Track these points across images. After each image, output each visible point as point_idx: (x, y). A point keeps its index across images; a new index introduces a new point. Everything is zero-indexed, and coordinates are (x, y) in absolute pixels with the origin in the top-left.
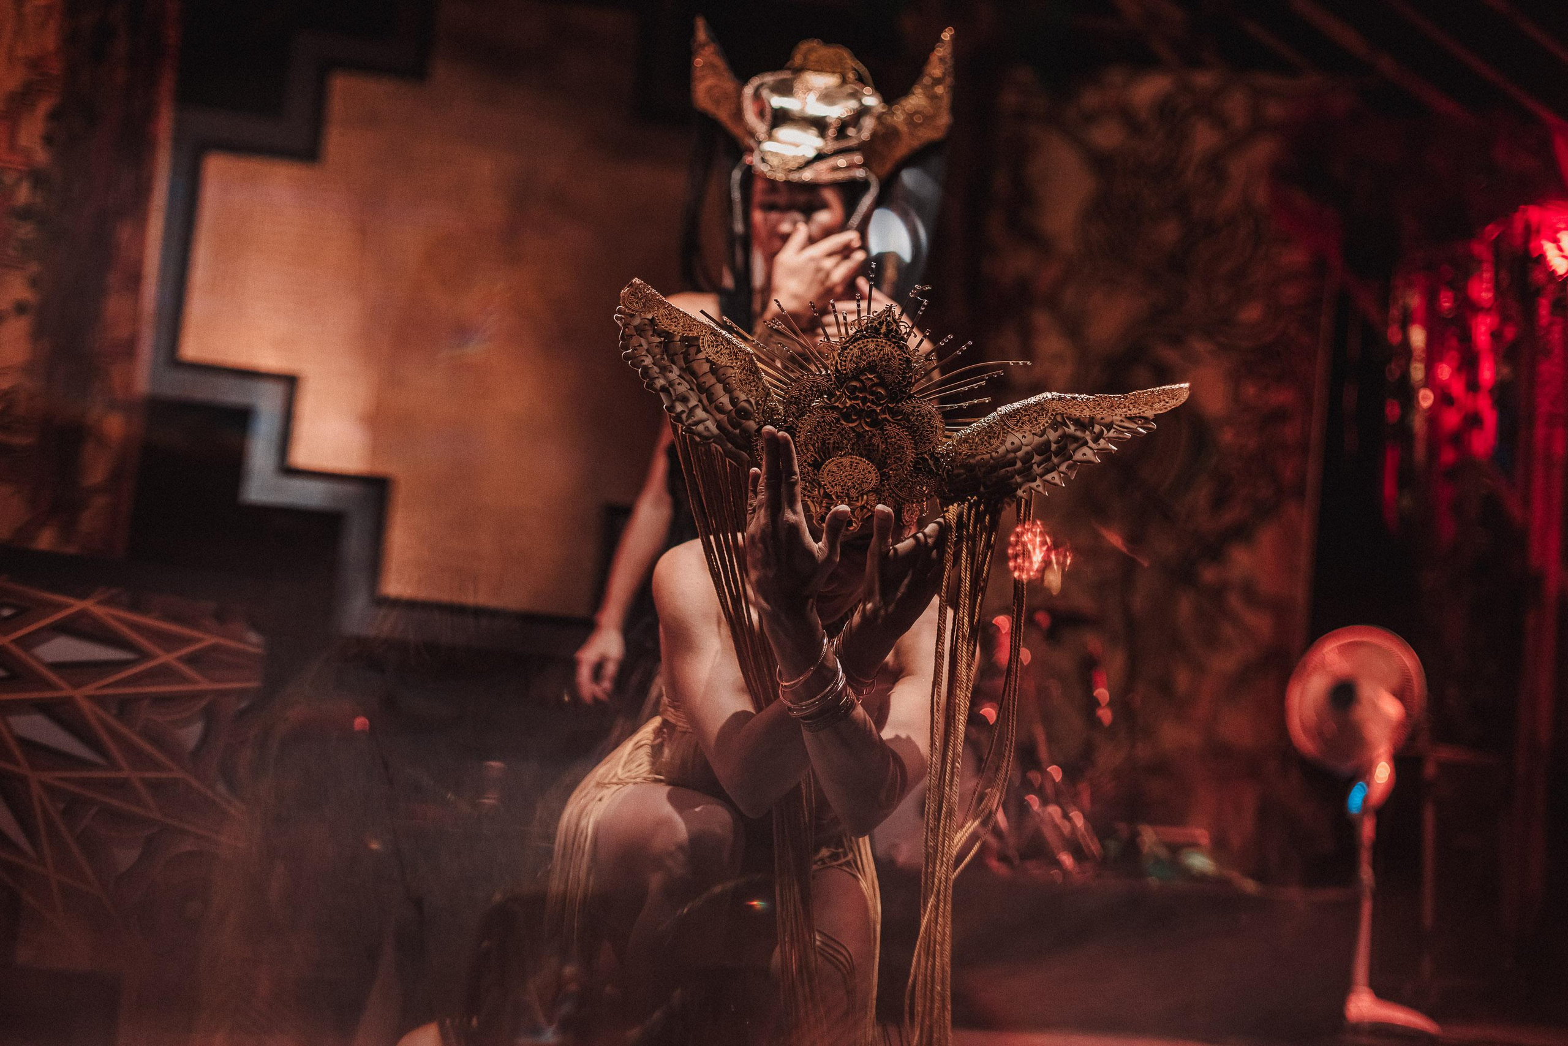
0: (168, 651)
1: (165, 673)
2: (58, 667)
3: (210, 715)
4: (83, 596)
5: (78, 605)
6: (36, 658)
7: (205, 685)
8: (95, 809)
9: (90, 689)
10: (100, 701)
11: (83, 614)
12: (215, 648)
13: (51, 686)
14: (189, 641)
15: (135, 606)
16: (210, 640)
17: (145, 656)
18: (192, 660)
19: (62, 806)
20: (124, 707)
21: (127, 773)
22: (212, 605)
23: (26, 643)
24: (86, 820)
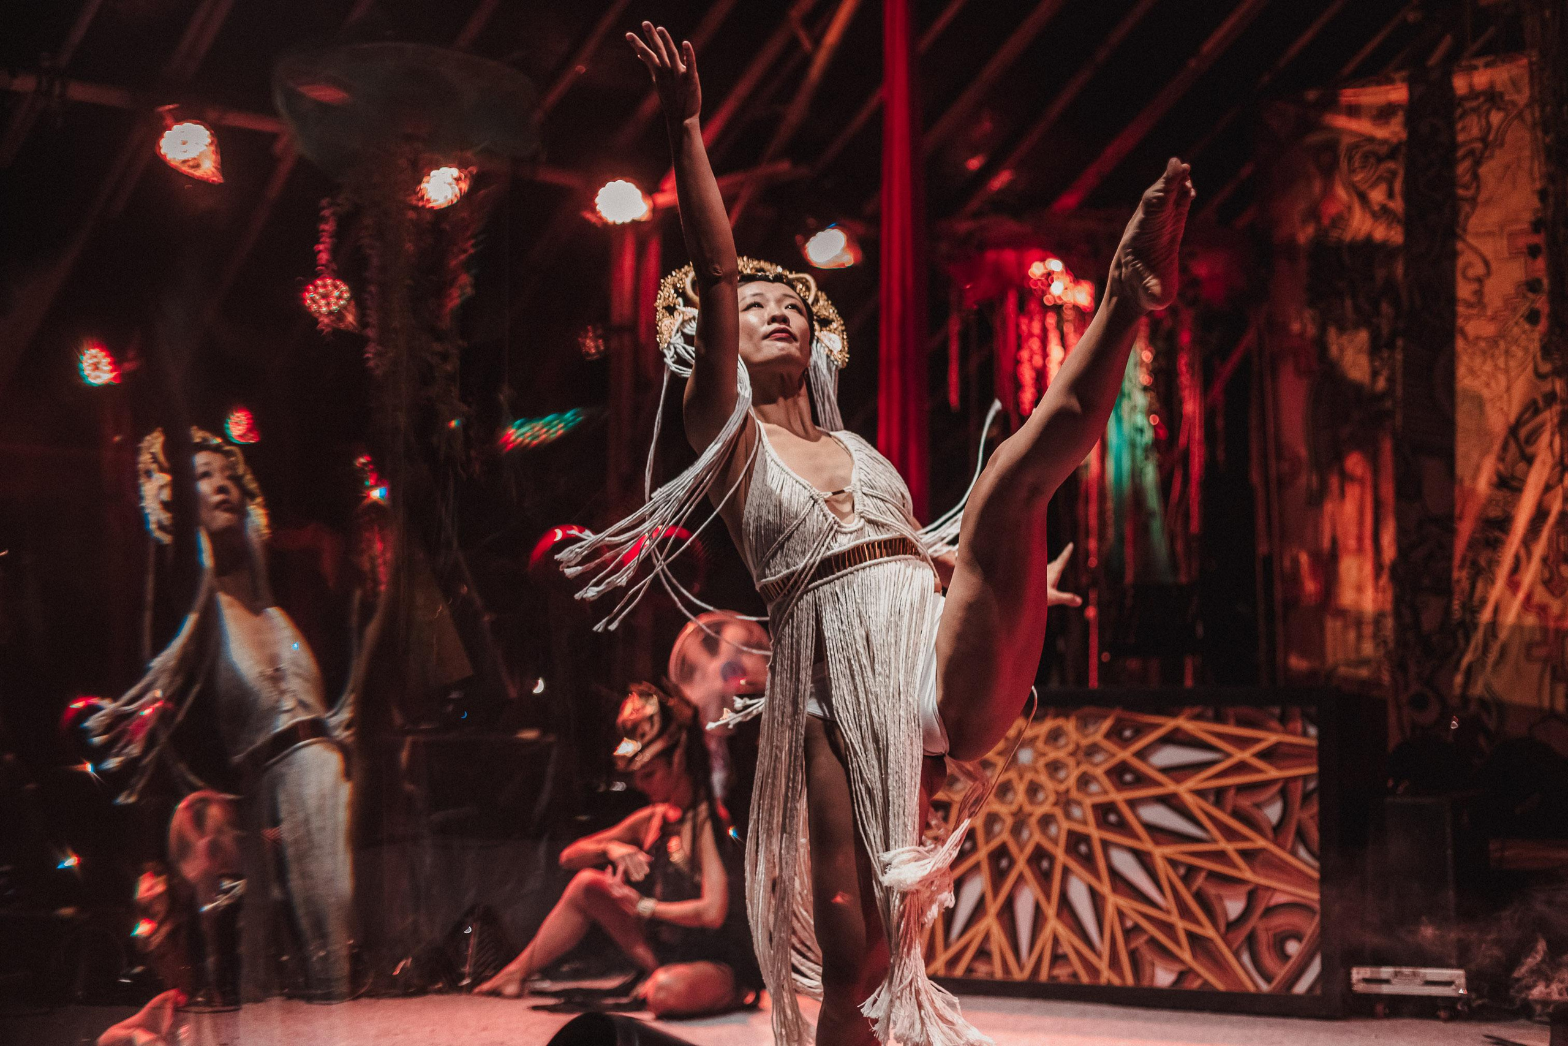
0: (1243, 750)
1: (1241, 767)
2: (1166, 770)
3: (1284, 794)
4: (1174, 715)
5: (1170, 724)
6: (1152, 766)
7: (1273, 773)
8: (1204, 874)
9: (1192, 783)
10: (1200, 793)
11: (1177, 730)
12: (1279, 744)
13: (1159, 784)
14: (1258, 741)
15: (1219, 719)
16: (1272, 738)
17: (1228, 755)
18: (1261, 755)
19: (1182, 871)
20: (1218, 796)
21: (1223, 845)
22: (1277, 711)
23: (1142, 755)
24: (1199, 881)
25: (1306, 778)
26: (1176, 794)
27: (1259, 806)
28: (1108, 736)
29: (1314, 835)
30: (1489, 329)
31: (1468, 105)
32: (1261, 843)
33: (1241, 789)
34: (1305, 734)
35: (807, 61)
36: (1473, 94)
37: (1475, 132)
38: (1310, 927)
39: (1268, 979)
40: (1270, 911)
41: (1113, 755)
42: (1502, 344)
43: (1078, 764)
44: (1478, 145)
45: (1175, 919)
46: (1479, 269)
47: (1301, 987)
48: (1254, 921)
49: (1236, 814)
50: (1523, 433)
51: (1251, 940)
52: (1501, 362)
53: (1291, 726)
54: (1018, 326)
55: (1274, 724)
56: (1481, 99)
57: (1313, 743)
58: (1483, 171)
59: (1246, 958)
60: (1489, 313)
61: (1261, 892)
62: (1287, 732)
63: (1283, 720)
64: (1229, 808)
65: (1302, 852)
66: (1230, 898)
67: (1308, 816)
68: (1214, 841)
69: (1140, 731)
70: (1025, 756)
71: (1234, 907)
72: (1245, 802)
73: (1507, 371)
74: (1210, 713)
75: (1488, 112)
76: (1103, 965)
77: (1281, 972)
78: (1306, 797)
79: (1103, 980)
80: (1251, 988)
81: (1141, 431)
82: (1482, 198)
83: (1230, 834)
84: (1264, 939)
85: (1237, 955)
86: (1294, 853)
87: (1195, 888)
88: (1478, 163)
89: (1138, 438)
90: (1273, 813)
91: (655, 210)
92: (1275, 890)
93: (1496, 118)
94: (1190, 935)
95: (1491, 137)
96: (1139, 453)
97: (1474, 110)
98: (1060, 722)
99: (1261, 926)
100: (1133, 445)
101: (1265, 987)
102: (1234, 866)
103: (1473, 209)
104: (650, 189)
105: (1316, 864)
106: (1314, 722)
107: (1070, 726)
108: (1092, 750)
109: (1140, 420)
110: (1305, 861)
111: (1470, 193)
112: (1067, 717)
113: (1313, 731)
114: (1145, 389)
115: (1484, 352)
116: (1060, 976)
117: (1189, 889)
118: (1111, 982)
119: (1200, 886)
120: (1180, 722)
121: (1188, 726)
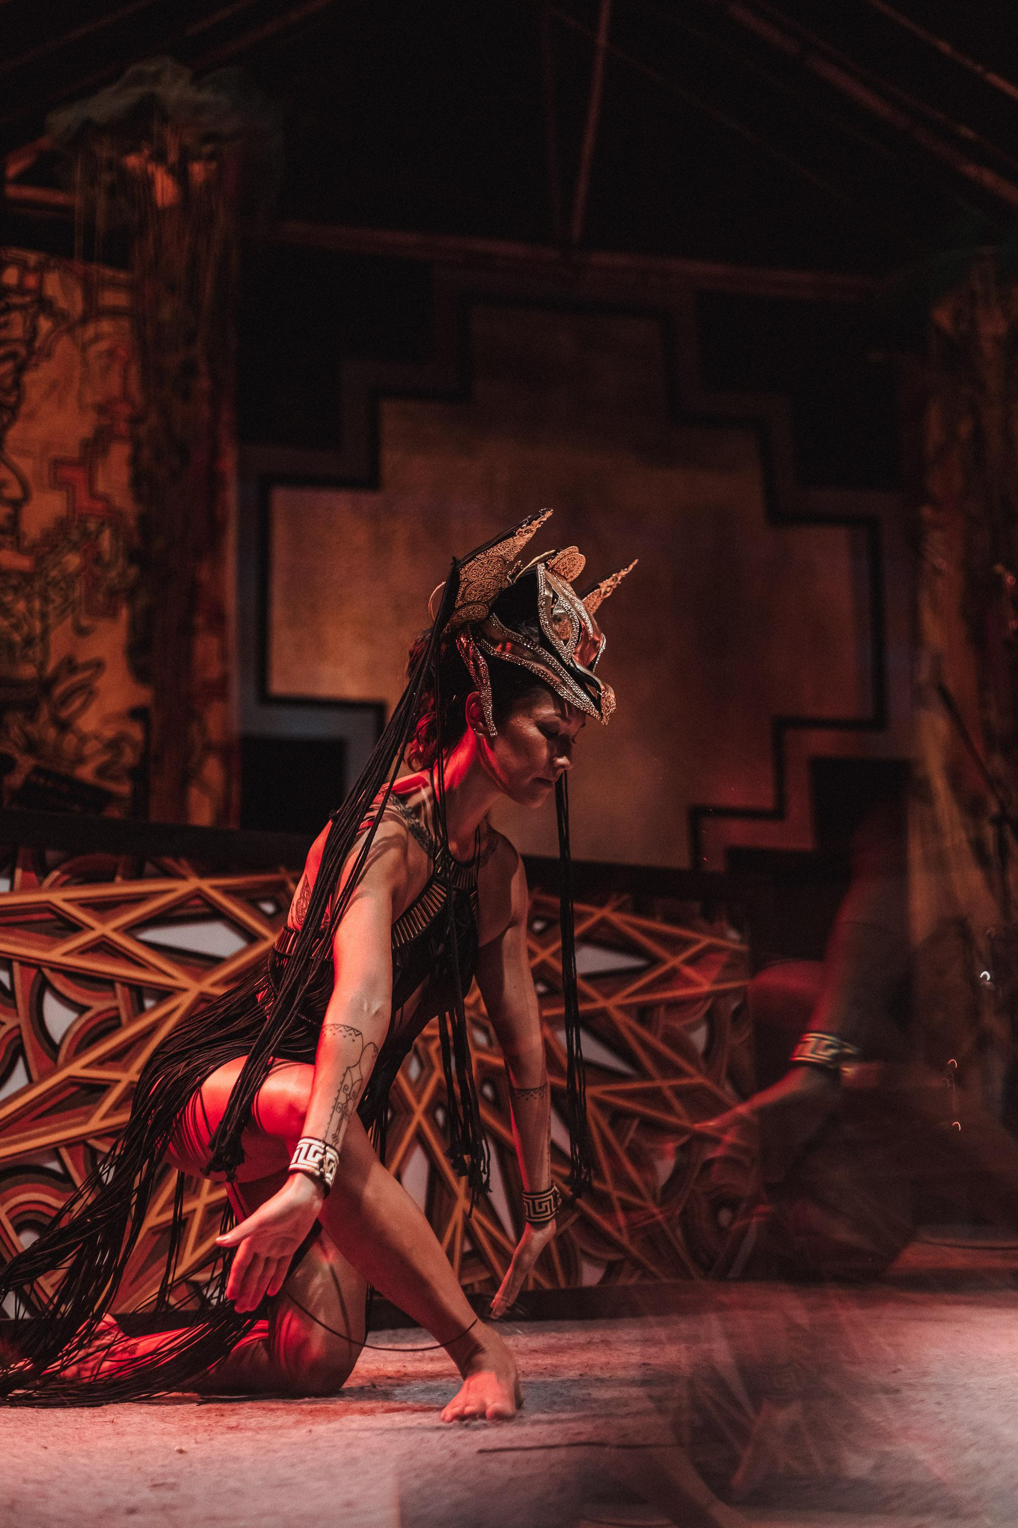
0: (675, 954)
1: (674, 977)
2: (593, 978)
3: (712, 1019)
5: (599, 914)
7: (707, 987)
8: (637, 1121)
9: (618, 999)
10: (628, 1009)
11: (603, 922)
12: (709, 948)
13: (588, 998)
14: (690, 943)
16: (705, 941)
17: (654, 961)
19: (607, 1120)
20: (644, 1014)
25: (732, 994)
26: (603, 1013)
27: (689, 1027)
30: (24, 563)
31: (16, 300)
32: (697, 1077)
33: (673, 1005)
36: (21, 289)
37: (18, 331)
42: (37, 585)
44: (23, 352)
46: (14, 491)
48: (690, 1185)
49: (669, 1039)
50: (59, 690)
52: (37, 604)
53: (719, 926)
55: (701, 922)
56: (28, 299)
58: (29, 378)
60: (26, 544)
61: (696, 1143)
62: (716, 933)
63: (707, 919)
66: (662, 1153)
67: (742, 1042)
71: (665, 1166)
72: (677, 1023)
73: (44, 616)
75: (35, 317)
82: (25, 409)
83: (667, 1067)
87: (628, 1141)
88: (21, 369)
90: (700, 1038)
93: (45, 325)
95: (37, 344)
97: (22, 308)
103: (14, 417)
111: (12, 399)
113: (734, 933)
115: (16, 589)
116: (472, 1285)
117: (621, 1143)
118: (540, 1285)
119: (632, 1141)
120: (606, 912)
121: (616, 918)
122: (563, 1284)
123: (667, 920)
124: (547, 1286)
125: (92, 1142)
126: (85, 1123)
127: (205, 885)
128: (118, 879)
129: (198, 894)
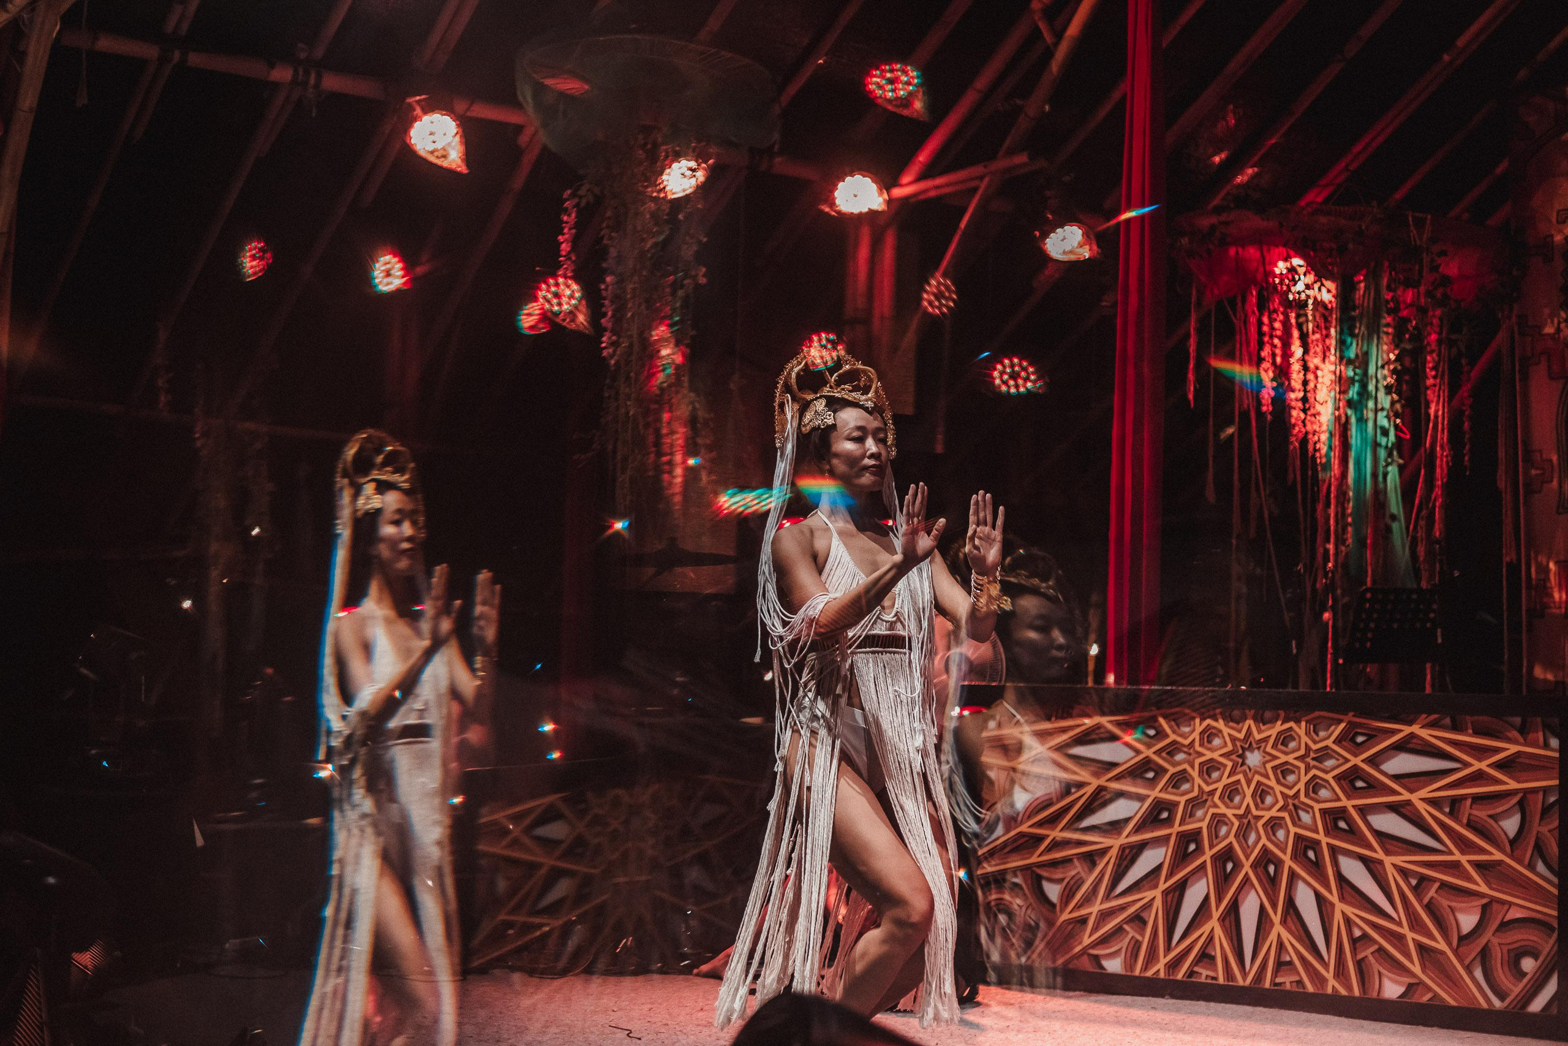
0: (1480, 760)
1: (1478, 777)
2: (1397, 778)
3: (1522, 806)
4: (1410, 723)
5: (1407, 730)
6: (1385, 773)
7: (1513, 785)
8: (1437, 885)
9: (1424, 793)
10: (1433, 802)
11: (1412, 735)
12: (1518, 754)
13: (1395, 793)
14: (1497, 750)
15: (1456, 728)
16: (1513, 749)
17: (1467, 765)
18: (1499, 766)
19: (1414, 882)
20: (1453, 806)
21: (1457, 856)
22: (1518, 720)
23: (1373, 761)
24: (1432, 893)
25: (1546, 790)
26: (1409, 803)
27: (1495, 817)
28: (1338, 741)
29: (1553, 848)
32: (1498, 856)
33: (1477, 799)
34: (1546, 746)
35: (1049, 54)
38: (1548, 945)
39: (1502, 996)
40: (1505, 926)
41: (1347, 760)
43: (1308, 769)
45: (1405, 930)
47: (1537, 1005)
48: (1488, 936)
49: (1471, 825)
51: (1485, 955)
53: (1531, 736)
54: (1260, 324)
55: (1515, 734)
57: (1557, 755)
59: (1478, 974)
61: (1495, 906)
62: (1526, 745)
63: (1523, 730)
64: (1465, 821)
65: (1541, 867)
66: (1463, 910)
67: (1548, 829)
68: (1451, 853)
69: (1373, 736)
70: (1254, 759)
71: (1468, 921)
72: (1481, 813)
74: (1447, 721)
76: (1329, 975)
77: (1516, 989)
78: (1546, 810)
79: (1329, 991)
80: (1485, 1005)
81: (1385, 432)
83: (1465, 846)
84: (1498, 956)
85: (1469, 969)
86: (1531, 867)
87: (1426, 900)
89: (1383, 441)
90: (1511, 825)
91: (889, 202)
92: (1511, 904)
94: (1421, 948)
96: (1382, 454)
98: (1292, 724)
99: (1495, 941)
100: (1376, 445)
101: (1497, 1003)
102: (1469, 879)
104: (886, 183)
105: (1555, 880)
106: (1556, 736)
107: (1301, 729)
108: (1324, 754)
109: (1383, 422)
110: (1542, 875)
112: (1298, 721)
113: (1554, 743)
114: (1388, 389)
116: (1285, 983)
117: (1420, 901)
118: (1337, 991)
119: (1432, 897)
120: (1415, 729)
121: (1425, 733)
122: (1357, 992)
123: (1477, 733)
124: (1343, 992)
125: (1035, 869)
126: (1029, 858)
127: (1104, 720)
128: (1053, 719)
129: (1098, 727)
